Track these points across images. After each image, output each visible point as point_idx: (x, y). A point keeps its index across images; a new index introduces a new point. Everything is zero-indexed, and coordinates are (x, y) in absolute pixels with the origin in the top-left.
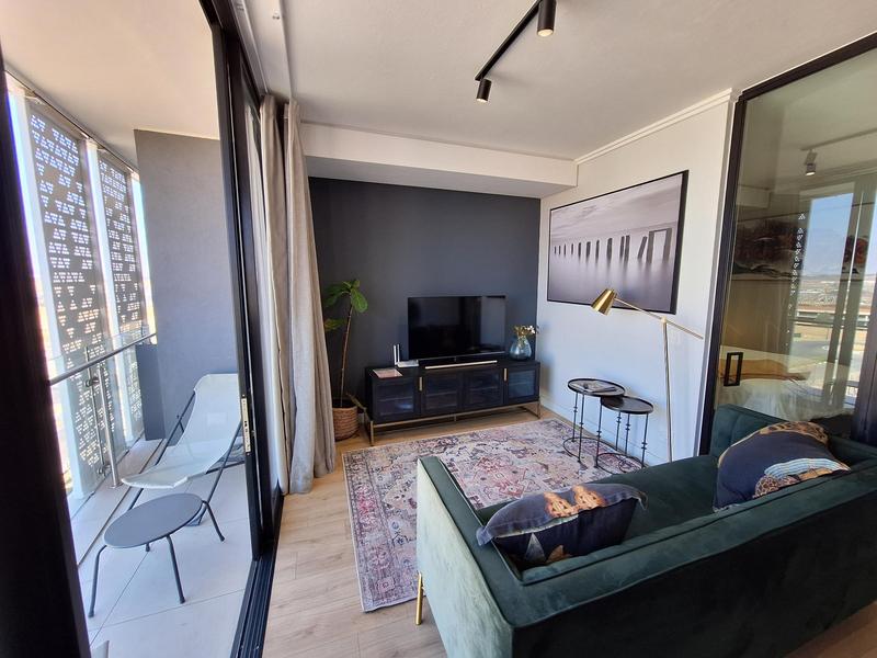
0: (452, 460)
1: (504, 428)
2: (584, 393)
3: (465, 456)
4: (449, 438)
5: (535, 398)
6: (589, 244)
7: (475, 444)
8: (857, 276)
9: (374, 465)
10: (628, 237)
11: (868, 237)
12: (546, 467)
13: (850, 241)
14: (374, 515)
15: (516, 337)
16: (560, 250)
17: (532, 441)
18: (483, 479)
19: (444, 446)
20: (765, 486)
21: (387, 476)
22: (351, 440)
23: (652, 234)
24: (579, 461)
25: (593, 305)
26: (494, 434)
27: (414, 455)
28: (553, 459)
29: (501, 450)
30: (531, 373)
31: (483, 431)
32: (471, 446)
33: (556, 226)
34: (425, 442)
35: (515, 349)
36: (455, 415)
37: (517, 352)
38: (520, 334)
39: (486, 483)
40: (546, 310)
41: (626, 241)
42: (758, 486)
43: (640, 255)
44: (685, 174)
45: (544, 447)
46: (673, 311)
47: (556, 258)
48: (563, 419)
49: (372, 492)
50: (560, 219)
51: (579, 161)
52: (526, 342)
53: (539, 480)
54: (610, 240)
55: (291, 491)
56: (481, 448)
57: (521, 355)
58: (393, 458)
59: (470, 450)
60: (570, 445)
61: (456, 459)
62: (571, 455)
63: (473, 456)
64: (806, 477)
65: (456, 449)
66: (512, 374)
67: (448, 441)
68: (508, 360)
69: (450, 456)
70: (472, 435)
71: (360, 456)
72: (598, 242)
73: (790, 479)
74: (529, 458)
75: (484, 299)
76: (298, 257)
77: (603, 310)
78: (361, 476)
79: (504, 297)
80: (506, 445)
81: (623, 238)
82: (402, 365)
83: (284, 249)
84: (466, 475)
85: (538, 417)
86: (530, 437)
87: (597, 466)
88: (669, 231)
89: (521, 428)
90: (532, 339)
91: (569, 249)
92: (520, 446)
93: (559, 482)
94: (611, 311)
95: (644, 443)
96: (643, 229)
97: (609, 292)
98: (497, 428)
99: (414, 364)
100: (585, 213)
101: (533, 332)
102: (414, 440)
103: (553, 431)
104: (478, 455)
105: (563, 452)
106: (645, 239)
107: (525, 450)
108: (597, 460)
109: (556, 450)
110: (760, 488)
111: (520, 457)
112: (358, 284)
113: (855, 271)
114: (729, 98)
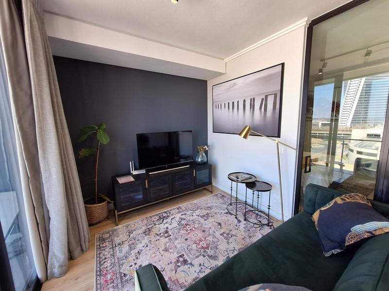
0: (167, 228)
1: (195, 201)
2: (237, 182)
3: (175, 224)
4: (165, 212)
5: (210, 183)
6: (233, 103)
7: (180, 214)
8: (336, 118)
9: (117, 240)
10: (254, 99)
11: (340, 101)
12: (220, 224)
13: (333, 103)
14: (113, 287)
15: (198, 152)
16: (219, 106)
17: (210, 208)
18: (186, 240)
19: (162, 219)
20: (352, 238)
21: (125, 248)
22: (104, 223)
23: (266, 96)
24: (236, 218)
25: (240, 134)
26: (190, 206)
27: (144, 228)
28: (223, 218)
29: (195, 217)
30: (207, 171)
31: (184, 205)
32: (178, 216)
33: (216, 94)
34: (151, 217)
35: (198, 158)
36: (168, 198)
37: (200, 160)
38: (201, 151)
39: (189, 242)
40: (213, 137)
41: (253, 101)
42: (347, 238)
43: (261, 108)
44: (283, 64)
45: (217, 211)
46: (279, 136)
47: (217, 111)
48: (224, 192)
49: (113, 264)
50: (217, 90)
51: (227, 60)
52: (204, 155)
53: (217, 234)
54: (244, 101)
55: (49, 278)
56: (183, 217)
57: (201, 161)
58: (130, 232)
59: (177, 219)
60: (230, 207)
61: (170, 227)
62: (231, 214)
63: (179, 223)
64: (377, 233)
65: (169, 220)
66: (197, 172)
67: (165, 215)
68: (195, 165)
69: (167, 225)
70: (178, 209)
71: (108, 235)
72: (238, 102)
73: (367, 234)
74: (211, 220)
75: (180, 132)
76: (42, 107)
77: (245, 137)
78: (107, 253)
79: (191, 131)
80: (197, 212)
81: (251, 99)
82: (135, 173)
83: (29, 102)
84: (176, 239)
85: (212, 192)
86: (209, 205)
87: (245, 220)
88: (275, 95)
89: (204, 200)
90: (206, 152)
91: (223, 106)
92: (204, 212)
93: (228, 234)
94: (249, 137)
95: (269, 206)
96: (262, 94)
97: (248, 127)
98: (191, 202)
99: (143, 171)
100: (231, 87)
101: (207, 149)
102: (144, 217)
103: (220, 200)
104: (183, 222)
105: (227, 213)
106: (263, 99)
107: (208, 214)
108: (245, 216)
109: (223, 212)
110: (349, 239)
111: (205, 220)
112: (104, 126)
113: (335, 116)
114: (305, 23)
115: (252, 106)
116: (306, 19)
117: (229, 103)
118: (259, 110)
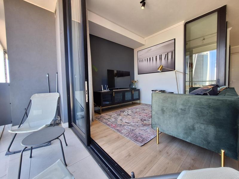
5: (139, 99)
6: (150, 58)
9: (106, 118)
10: (161, 55)
14: (119, 127)
18: (140, 116)
19: (122, 112)
21: (113, 119)
23: (168, 53)
27: (116, 114)
30: (138, 92)
37: (134, 87)
43: (165, 59)
44: (175, 39)
49: (112, 123)
51: (146, 39)
54: (156, 56)
58: (110, 116)
59: (130, 111)
63: (132, 112)
65: (126, 112)
66: (134, 92)
70: (128, 109)
71: (99, 117)
77: (160, 70)
78: (105, 121)
79: (130, 72)
85: (140, 104)
88: (172, 52)
96: (165, 52)
101: (137, 81)
106: (166, 55)
107: (144, 109)
114: (183, 23)
115: (161, 59)
116: (184, 21)
117: (147, 59)
118: (164, 60)
